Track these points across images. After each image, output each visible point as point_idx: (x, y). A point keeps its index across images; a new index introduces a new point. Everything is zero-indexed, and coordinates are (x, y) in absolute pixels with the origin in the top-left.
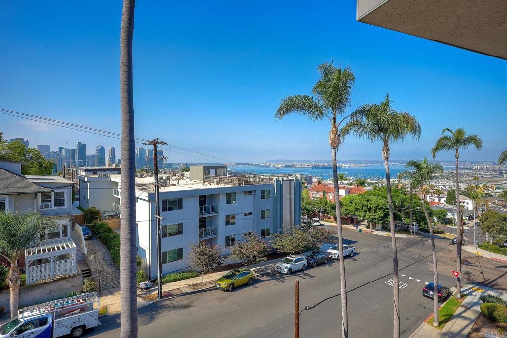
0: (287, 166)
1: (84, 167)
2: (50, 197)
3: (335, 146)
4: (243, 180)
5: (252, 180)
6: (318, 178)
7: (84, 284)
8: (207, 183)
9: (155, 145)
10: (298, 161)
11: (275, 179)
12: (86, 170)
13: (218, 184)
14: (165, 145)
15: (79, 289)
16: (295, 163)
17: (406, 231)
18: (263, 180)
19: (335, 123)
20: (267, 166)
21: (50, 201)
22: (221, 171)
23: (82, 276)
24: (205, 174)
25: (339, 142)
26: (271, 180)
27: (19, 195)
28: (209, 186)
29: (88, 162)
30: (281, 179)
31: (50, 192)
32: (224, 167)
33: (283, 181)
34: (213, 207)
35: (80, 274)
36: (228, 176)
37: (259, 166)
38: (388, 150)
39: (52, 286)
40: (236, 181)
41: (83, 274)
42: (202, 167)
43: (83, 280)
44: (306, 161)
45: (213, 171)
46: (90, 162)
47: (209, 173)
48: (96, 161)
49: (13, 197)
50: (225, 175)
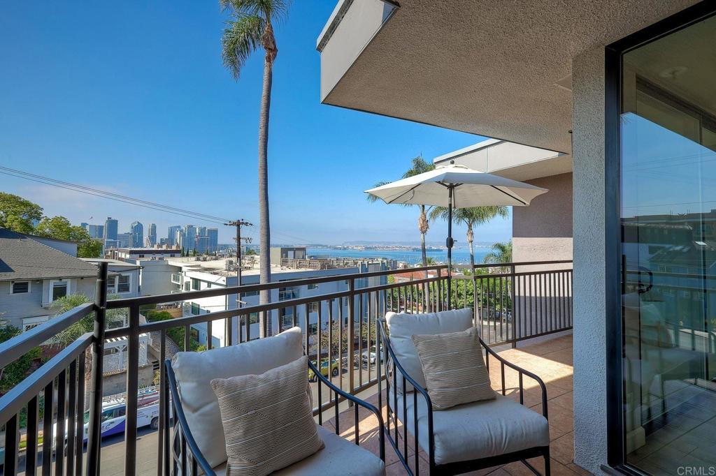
0: (368, 248)
1: (129, 249)
2: (114, 282)
3: (424, 230)
4: (326, 264)
5: (335, 264)
6: (404, 262)
7: (154, 377)
8: (285, 267)
9: (238, 226)
10: (380, 243)
11: (360, 262)
12: (131, 252)
13: (297, 268)
14: (249, 227)
15: (150, 382)
16: (376, 245)
17: (497, 319)
18: (347, 263)
19: (423, 210)
20: (345, 249)
21: (113, 286)
22: (300, 254)
23: (153, 368)
24: (282, 257)
25: (428, 227)
26: (356, 263)
27: (82, 278)
28: (288, 271)
29: (120, 242)
30: (366, 262)
31: (115, 276)
32: (304, 249)
33: (368, 264)
34: (293, 294)
35: (149, 366)
36: (307, 259)
37: (336, 248)
38: (472, 234)
39: (121, 378)
40: (319, 265)
41: (154, 366)
42: (279, 249)
43: (154, 373)
44: (389, 243)
45: (291, 254)
46: (123, 243)
47: (287, 256)
48: (131, 241)
49: (75, 282)
50: (303, 258)
